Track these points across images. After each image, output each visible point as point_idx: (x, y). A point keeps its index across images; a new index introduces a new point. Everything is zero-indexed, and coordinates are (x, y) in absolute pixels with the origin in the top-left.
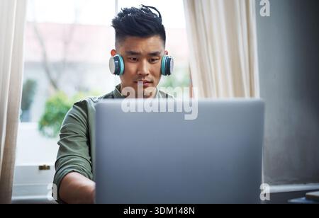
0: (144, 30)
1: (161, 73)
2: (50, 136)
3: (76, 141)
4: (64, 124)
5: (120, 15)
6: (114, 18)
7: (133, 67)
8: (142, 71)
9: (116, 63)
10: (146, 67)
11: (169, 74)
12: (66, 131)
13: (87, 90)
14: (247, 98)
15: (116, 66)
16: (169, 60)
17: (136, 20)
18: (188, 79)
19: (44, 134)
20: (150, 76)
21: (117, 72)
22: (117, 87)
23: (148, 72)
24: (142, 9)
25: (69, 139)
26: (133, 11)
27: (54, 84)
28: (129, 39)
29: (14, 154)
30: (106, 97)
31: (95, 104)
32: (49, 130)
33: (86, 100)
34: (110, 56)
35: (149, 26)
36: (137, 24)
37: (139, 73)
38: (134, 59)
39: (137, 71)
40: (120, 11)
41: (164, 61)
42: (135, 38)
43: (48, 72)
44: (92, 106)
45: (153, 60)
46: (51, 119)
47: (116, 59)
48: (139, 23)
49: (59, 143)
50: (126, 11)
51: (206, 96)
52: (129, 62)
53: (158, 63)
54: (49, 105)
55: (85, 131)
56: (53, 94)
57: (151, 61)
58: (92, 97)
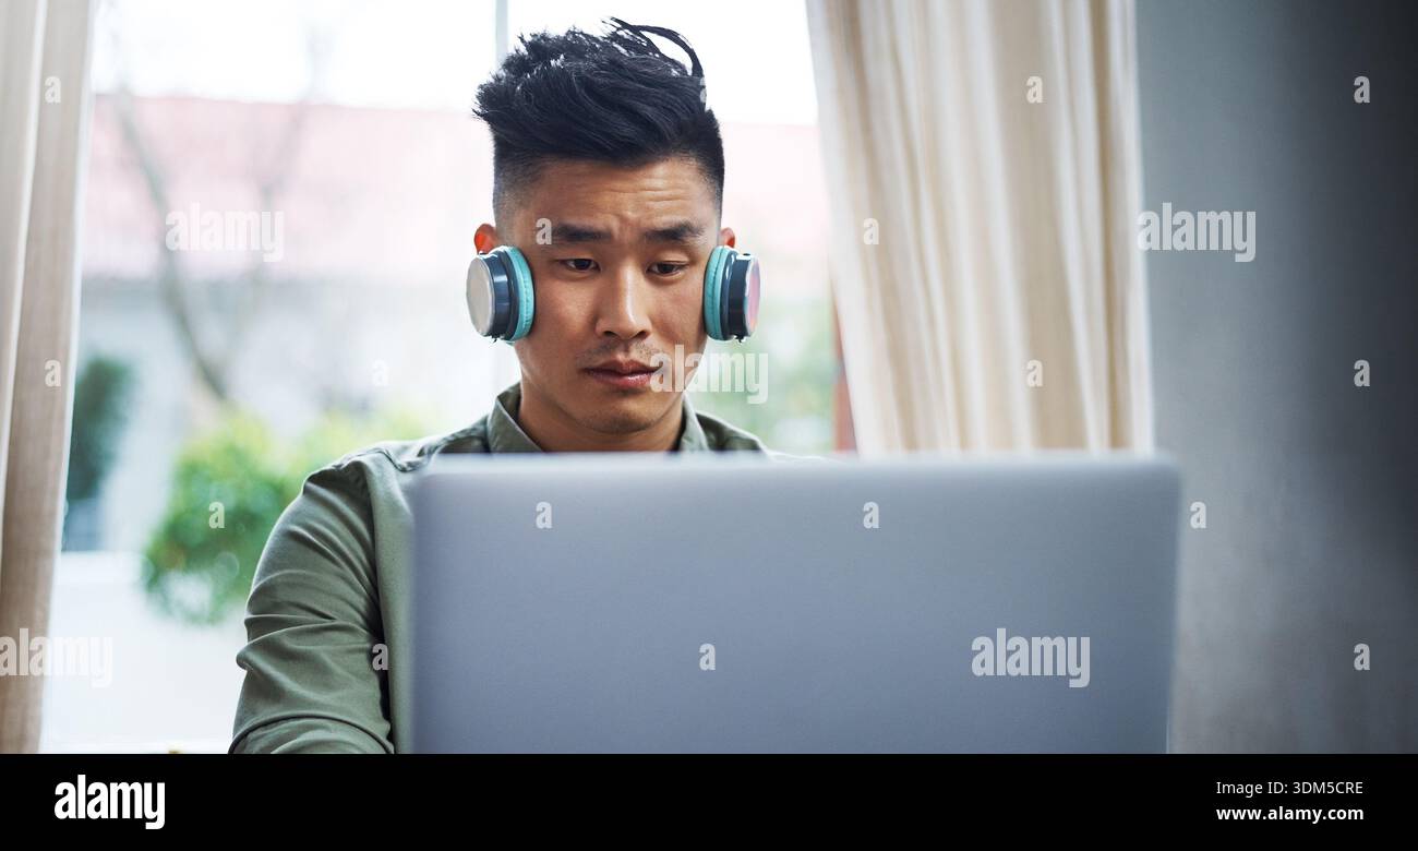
0: (627, 130)
1: (704, 329)
2: (193, 618)
3: (321, 648)
4: (267, 569)
5: (515, 65)
6: (488, 79)
7: (574, 301)
8: (618, 315)
9: (496, 286)
10: (637, 299)
11: (741, 332)
12: (277, 606)
13: (360, 408)
14: (1096, 453)
15: (498, 299)
16: (739, 270)
17: (589, 86)
18: (827, 356)
19: (166, 605)
20: (653, 341)
21: (502, 327)
22: (502, 398)
23: (646, 324)
24: (615, 37)
25: (291, 644)
26: (574, 45)
27: (213, 380)
28: (556, 171)
29: (38, 702)
30: (456, 446)
31: (408, 478)
32: (192, 589)
33: (364, 460)
34: (471, 253)
35: (648, 111)
36: (590, 103)
37: (602, 326)
38: (582, 265)
39: (594, 318)
40: (514, 46)
41: (719, 271)
42: (582, 167)
43: (183, 321)
44: (391, 486)
45: (667, 268)
46: (198, 538)
47: (500, 265)
48: (602, 100)
49: (242, 661)
50: (540, 48)
51: (911, 443)
52: (554, 275)
53: (690, 285)
54: (190, 474)
55: (361, 602)
56: (209, 428)
57: (658, 271)
58: (391, 445)
